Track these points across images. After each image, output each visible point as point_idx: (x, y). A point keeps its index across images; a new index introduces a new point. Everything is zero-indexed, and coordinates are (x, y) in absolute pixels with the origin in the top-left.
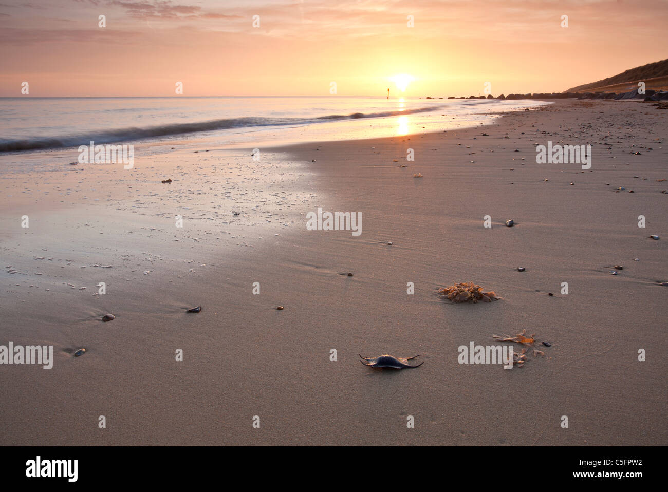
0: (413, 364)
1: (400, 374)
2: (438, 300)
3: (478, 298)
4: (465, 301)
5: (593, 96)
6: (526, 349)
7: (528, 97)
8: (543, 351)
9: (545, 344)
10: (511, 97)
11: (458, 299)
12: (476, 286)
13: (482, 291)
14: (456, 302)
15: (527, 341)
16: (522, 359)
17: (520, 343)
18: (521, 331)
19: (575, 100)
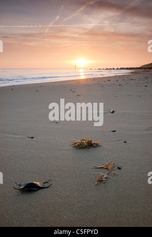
0: (46, 185)
1: (36, 193)
2: (71, 148)
3: (90, 145)
4: (84, 148)
5: (149, 68)
6: (109, 172)
7: (127, 69)
8: (117, 172)
9: (119, 168)
10: (121, 69)
11: (80, 147)
12: (90, 140)
13: (93, 142)
14: (80, 148)
15: (110, 167)
16: (106, 178)
17: (107, 168)
18: (108, 161)
19: (143, 70)
